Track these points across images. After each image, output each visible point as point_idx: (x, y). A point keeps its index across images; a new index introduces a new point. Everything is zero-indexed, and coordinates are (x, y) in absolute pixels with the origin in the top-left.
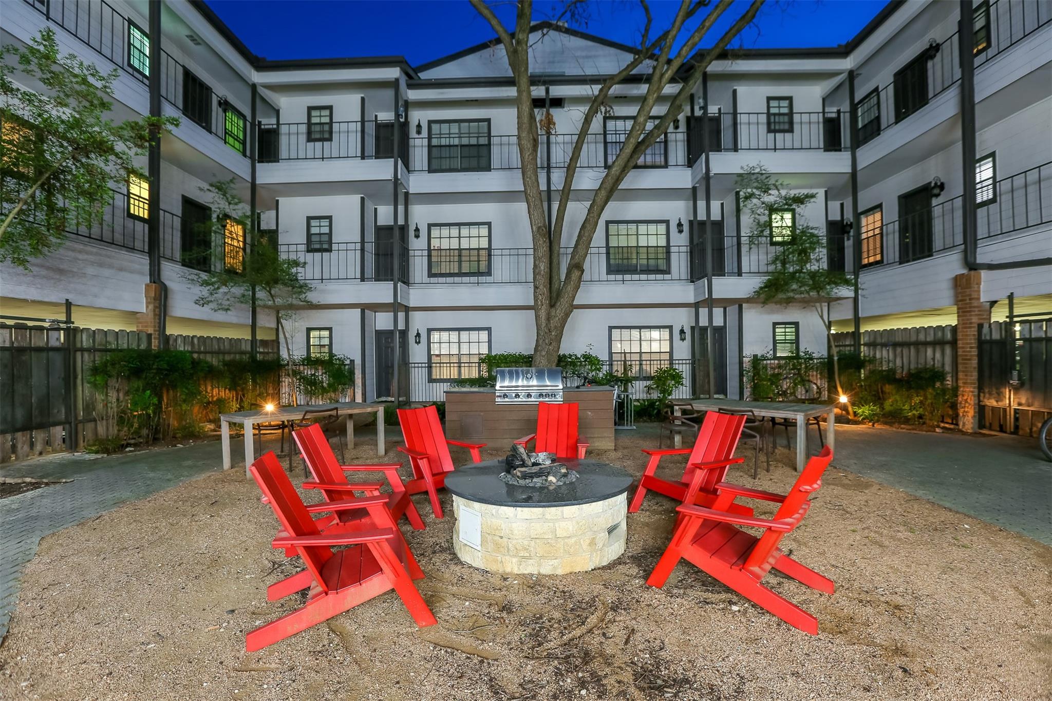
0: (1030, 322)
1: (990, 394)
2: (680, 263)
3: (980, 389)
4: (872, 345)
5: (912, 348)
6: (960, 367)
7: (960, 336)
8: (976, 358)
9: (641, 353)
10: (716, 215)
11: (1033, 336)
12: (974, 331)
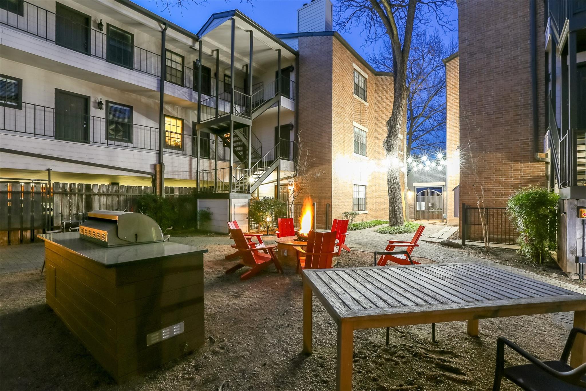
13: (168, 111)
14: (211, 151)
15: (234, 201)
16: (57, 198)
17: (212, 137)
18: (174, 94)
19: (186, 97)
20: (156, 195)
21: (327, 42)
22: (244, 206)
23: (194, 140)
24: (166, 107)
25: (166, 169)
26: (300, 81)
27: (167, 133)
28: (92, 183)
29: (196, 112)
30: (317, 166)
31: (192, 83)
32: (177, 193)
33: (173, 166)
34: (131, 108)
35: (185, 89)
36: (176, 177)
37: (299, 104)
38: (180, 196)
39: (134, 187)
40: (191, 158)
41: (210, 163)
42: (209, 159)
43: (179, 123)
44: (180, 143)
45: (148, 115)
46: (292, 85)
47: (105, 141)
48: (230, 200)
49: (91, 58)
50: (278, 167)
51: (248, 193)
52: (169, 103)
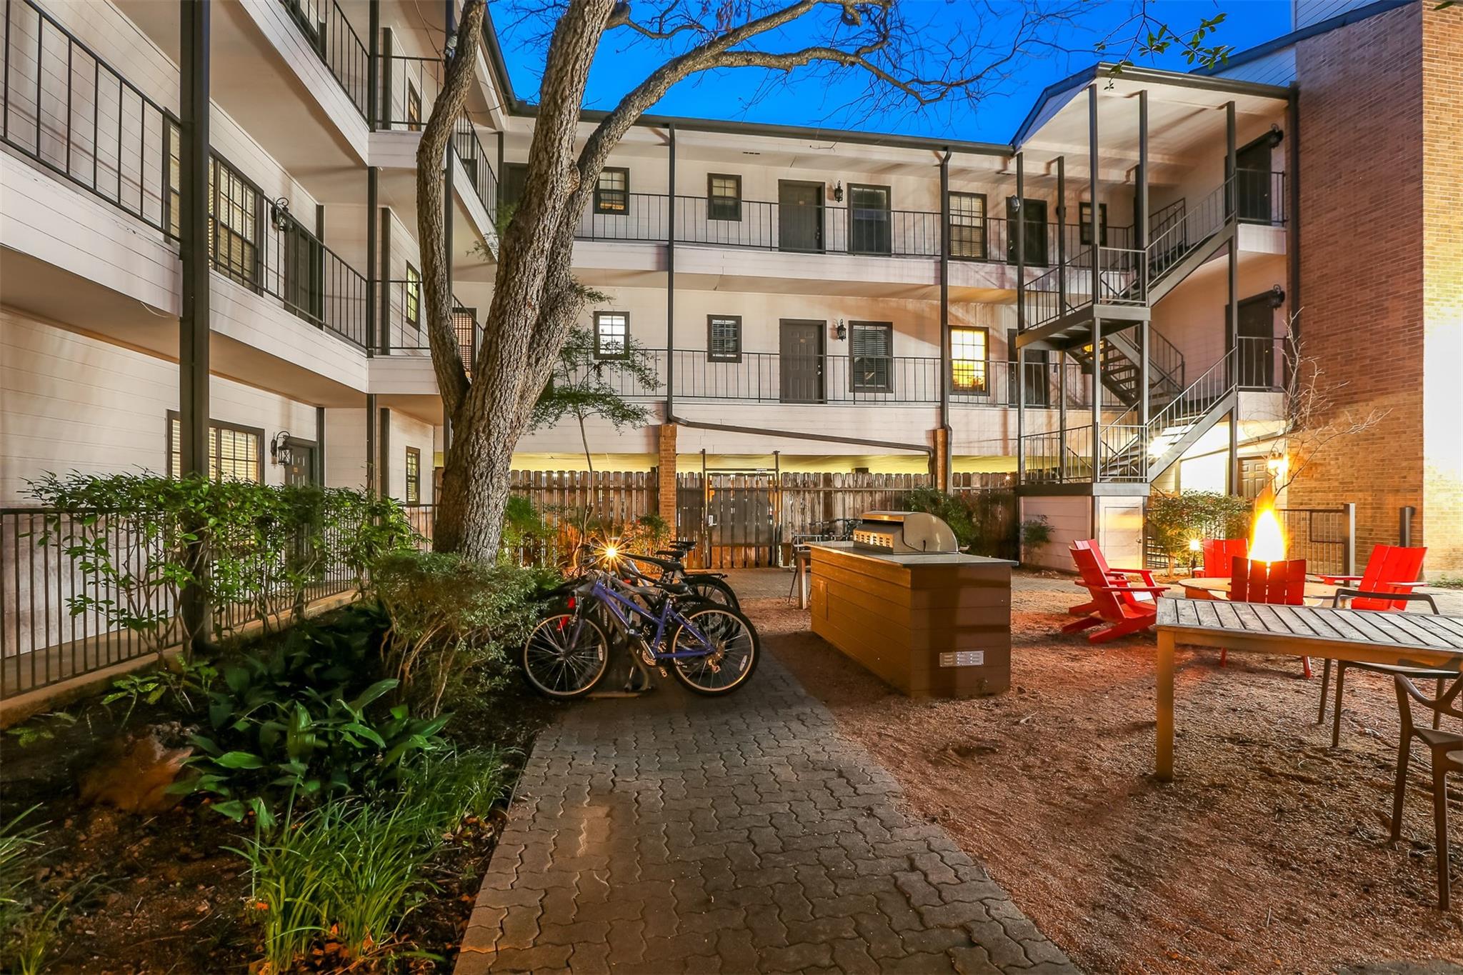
7: (662, 483)
8: (675, 503)
11: (723, 487)
12: (674, 480)
13: (957, 318)
14: (1051, 387)
15: (1104, 503)
16: (787, 499)
17: (1054, 356)
18: (967, 283)
19: (993, 283)
20: (936, 490)
21: (1400, 26)
22: (1130, 511)
23: (1013, 370)
24: (952, 309)
25: (955, 438)
26: (1304, 164)
27: (955, 363)
28: (831, 469)
29: (1015, 307)
30: (1366, 400)
31: (1005, 246)
32: (978, 485)
33: (968, 431)
34: (889, 325)
35: (990, 267)
36: (975, 452)
37: (1303, 231)
38: (982, 491)
39: (897, 475)
40: (1005, 410)
41: (1050, 417)
42: (1048, 407)
43: (980, 337)
44: (982, 381)
45: (920, 335)
46: (1277, 184)
47: (850, 396)
48: (1093, 498)
49: (827, 258)
50: (1231, 413)
51: (1141, 481)
52: (956, 301)
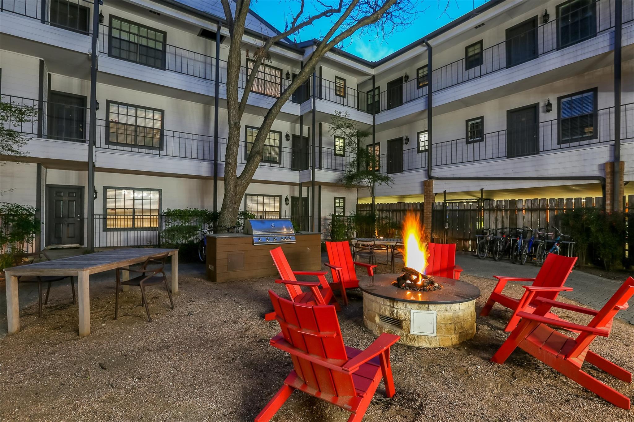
0: (452, 203)
1: (436, 232)
2: (286, 158)
3: (432, 231)
4: (381, 210)
5: (402, 213)
6: (425, 221)
7: (425, 208)
8: (431, 217)
9: (263, 211)
10: (305, 134)
11: (453, 209)
12: (430, 206)
16: (486, 215)
28: (517, 198)
34: (595, 90)
47: (558, 146)
